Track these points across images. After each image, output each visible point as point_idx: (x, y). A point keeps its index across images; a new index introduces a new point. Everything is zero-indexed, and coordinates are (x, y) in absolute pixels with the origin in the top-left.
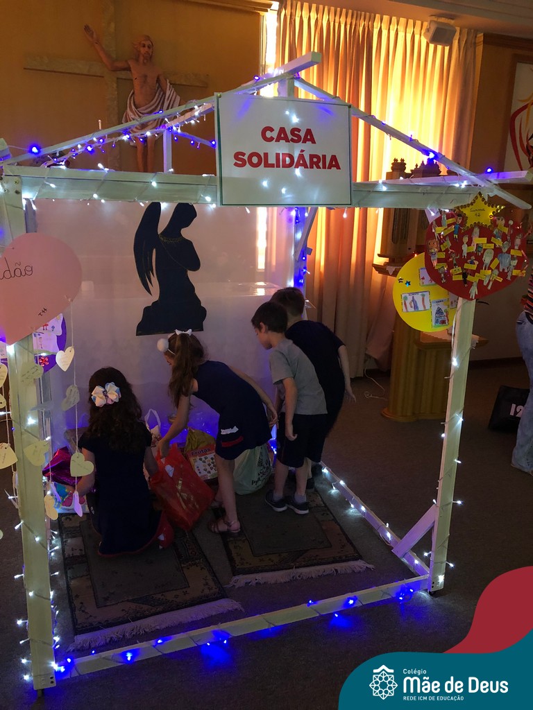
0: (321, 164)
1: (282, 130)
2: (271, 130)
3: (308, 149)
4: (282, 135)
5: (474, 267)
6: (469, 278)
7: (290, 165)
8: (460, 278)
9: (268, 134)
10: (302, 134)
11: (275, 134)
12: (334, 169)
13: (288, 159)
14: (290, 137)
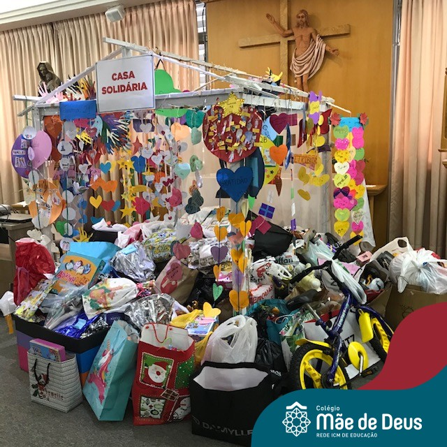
0: (137, 88)
1: (120, 74)
2: (116, 75)
3: (132, 81)
4: (120, 77)
5: (230, 141)
6: (229, 148)
7: (124, 91)
8: (224, 148)
9: (115, 77)
10: (128, 74)
11: (117, 77)
12: (144, 89)
13: (123, 88)
14: (123, 76)
